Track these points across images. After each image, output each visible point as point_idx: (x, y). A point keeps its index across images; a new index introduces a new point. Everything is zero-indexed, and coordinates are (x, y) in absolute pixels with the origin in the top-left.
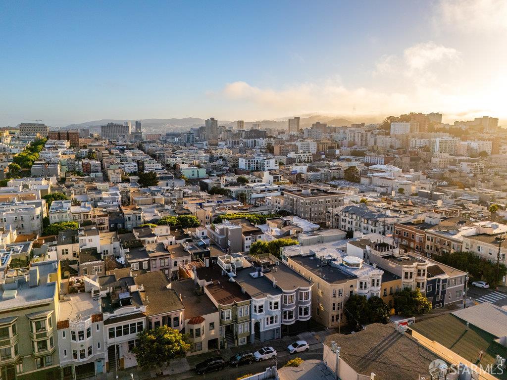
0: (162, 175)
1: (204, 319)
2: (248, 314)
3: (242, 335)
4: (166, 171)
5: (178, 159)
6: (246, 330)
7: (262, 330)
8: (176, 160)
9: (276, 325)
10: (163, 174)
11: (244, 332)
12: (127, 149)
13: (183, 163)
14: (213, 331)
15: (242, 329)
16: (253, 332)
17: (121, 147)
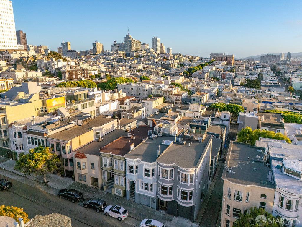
0: (271, 84)
1: (85, 157)
2: (123, 170)
3: (119, 186)
4: (278, 82)
5: (295, 75)
6: (122, 183)
7: (136, 191)
8: (292, 75)
9: (152, 194)
10: (273, 83)
11: (119, 183)
12: (261, 68)
13: (296, 77)
14: (93, 170)
15: (118, 181)
16: (128, 189)
17: (258, 66)
